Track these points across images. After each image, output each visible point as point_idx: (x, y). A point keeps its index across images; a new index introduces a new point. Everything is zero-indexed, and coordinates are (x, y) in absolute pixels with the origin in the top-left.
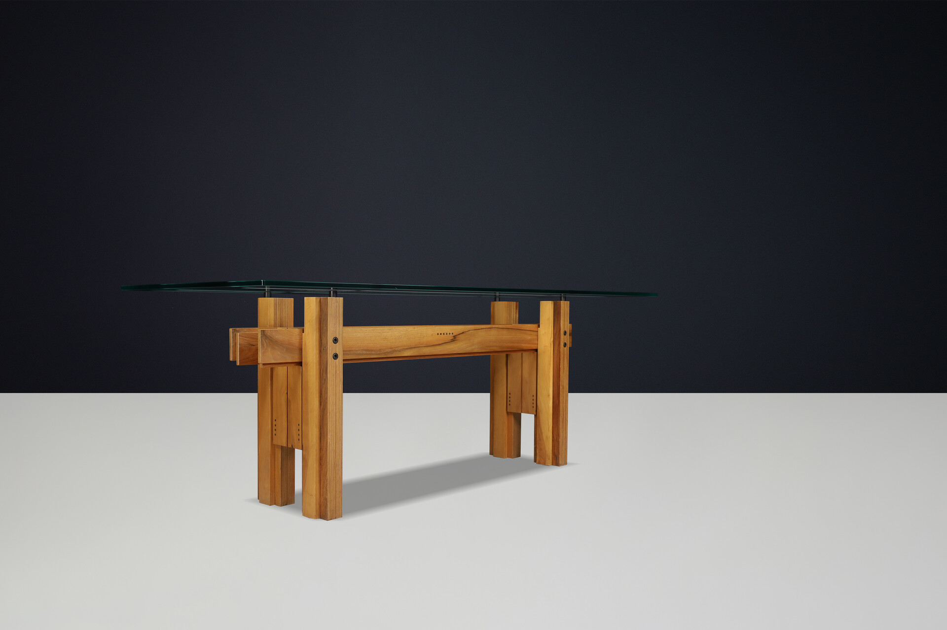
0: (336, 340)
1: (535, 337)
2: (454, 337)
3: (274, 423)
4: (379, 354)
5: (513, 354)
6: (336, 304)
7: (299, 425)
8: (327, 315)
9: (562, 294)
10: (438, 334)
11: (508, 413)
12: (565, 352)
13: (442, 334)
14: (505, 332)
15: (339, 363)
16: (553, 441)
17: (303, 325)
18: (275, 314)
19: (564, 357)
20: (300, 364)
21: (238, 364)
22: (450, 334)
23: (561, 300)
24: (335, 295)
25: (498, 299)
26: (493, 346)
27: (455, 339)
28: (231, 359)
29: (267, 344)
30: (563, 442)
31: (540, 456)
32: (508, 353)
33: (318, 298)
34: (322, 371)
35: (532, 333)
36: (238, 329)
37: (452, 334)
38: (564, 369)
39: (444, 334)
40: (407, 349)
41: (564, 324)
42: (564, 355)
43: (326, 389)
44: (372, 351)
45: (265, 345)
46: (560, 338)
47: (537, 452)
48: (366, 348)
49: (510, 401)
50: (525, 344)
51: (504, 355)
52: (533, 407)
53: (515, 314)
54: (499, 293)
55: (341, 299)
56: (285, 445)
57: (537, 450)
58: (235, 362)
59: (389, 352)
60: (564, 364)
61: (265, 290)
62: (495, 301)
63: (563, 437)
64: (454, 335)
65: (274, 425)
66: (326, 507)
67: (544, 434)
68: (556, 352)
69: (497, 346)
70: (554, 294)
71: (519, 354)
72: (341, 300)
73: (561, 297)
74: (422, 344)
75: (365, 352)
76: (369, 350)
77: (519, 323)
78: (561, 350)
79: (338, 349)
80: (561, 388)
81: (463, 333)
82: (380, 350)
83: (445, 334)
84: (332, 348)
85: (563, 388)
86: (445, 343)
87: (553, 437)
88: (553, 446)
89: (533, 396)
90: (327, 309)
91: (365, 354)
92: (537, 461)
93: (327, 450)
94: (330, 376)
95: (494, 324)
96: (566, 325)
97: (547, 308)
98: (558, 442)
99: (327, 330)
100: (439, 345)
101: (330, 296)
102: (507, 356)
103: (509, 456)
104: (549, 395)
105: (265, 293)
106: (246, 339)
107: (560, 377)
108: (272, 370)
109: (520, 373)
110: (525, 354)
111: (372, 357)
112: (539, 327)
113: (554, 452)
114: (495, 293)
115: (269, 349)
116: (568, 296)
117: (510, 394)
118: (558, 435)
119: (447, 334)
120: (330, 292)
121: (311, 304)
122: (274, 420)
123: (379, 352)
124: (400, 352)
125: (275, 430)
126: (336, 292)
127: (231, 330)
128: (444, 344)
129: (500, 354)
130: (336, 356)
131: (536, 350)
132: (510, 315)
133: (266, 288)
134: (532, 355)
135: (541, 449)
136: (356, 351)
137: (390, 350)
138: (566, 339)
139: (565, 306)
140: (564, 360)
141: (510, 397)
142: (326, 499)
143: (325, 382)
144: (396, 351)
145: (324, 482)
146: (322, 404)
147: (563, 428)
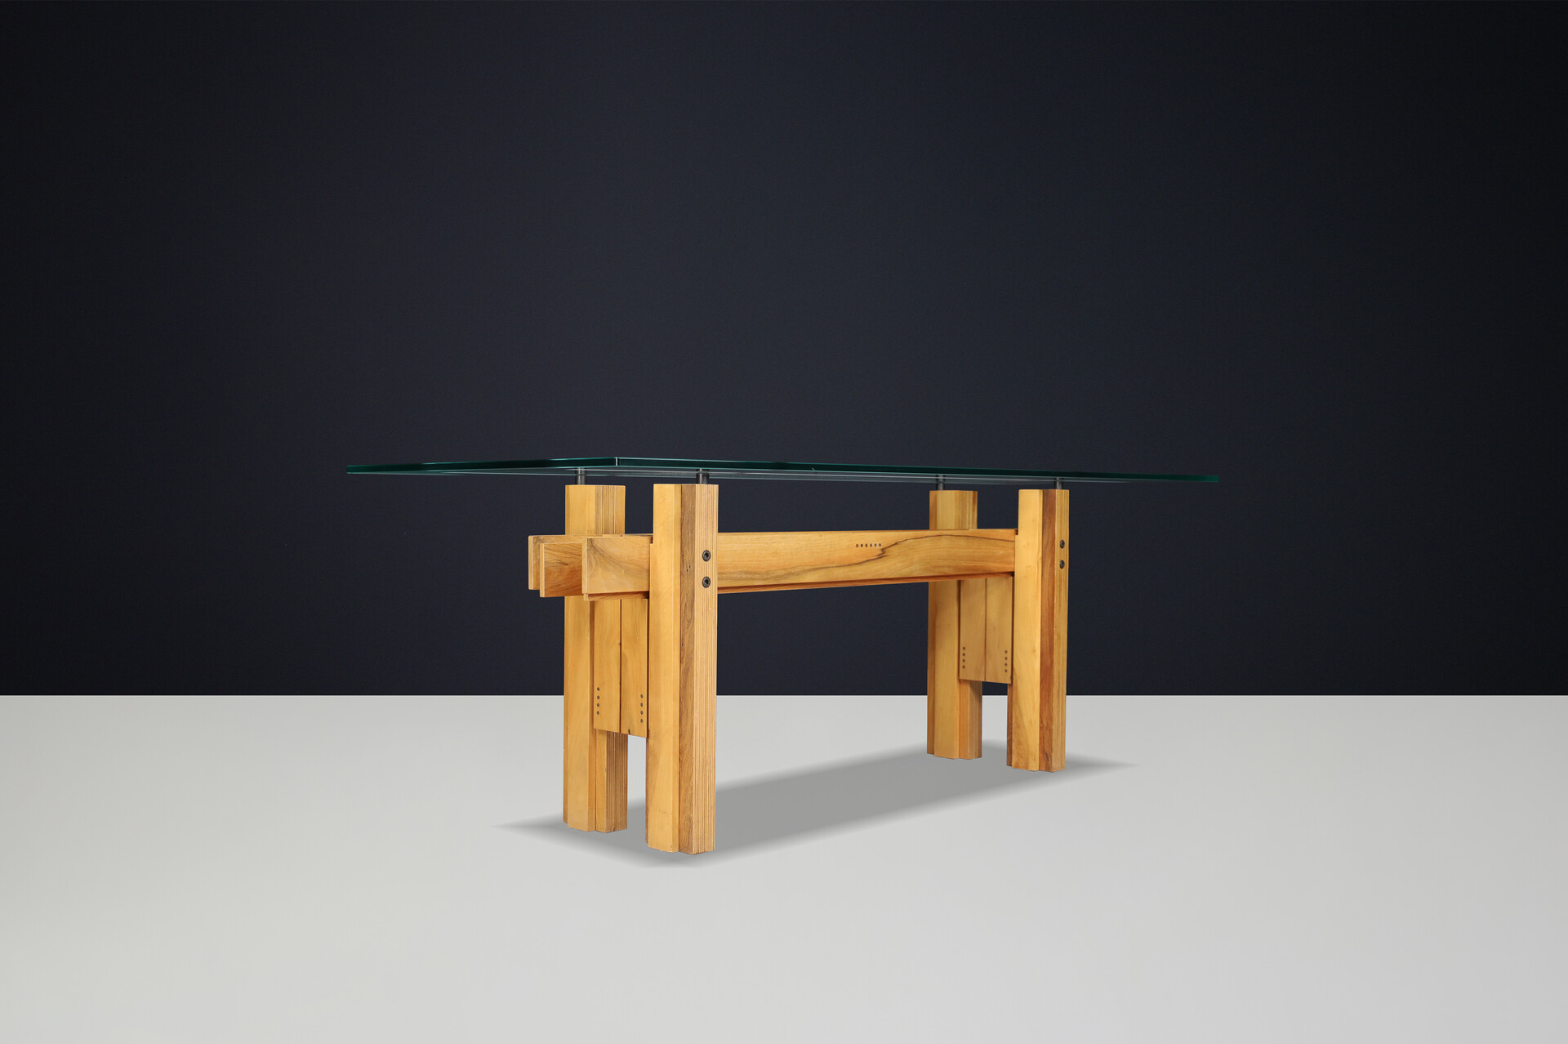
0: (707, 556)
1: (1011, 551)
2: (883, 550)
3: (596, 693)
4: (766, 579)
5: (971, 581)
6: (707, 496)
7: (642, 696)
8: (694, 514)
9: (1058, 478)
10: (857, 546)
11: (960, 681)
12: (1063, 575)
13: (864, 546)
14: (962, 542)
15: (712, 593)
16: (1041, 728)
17: (651, 531)
18: (597, 512)
19: (1060, 586)
20: (646, 595)
21: (542, 595)
22: (876, 545)
23: (1055, 487)
24: (705, 480)
25: (941, 486)
26: (944, 567)
27: (883, 554)
28: (531, 587)
29: (597, 562)
30: (1058, 730)
31: (1018, 754)
32: (961, 579)
33: (679, 486)
34: (683, 606)
35: (1006, 544)
36: (542, 537)
37: (880, 545)
38: (1060, 605)
39: (866, 545)
40: (810, 570)
41: (1061, 529)
42: (1060, 581)
43: (692, 636)
44: (756, 573)
45: (594, 563)
46: (1053, 552)
47: (1014, 748)
48: (746, 569)
49: (964, 661)
50: (995, 562)
51: (954, 582)
52: (1006, 671)
53: (971, 512)
54: (944, 476)
55: (716, 487)
56: (615, 730)
57: (1014, 744)
58: (538, 592)
59: (782, 576)
60: (1060, 596)
61: (576, 472)
62: (937, 489)
63: (1058, 721)
64: (881, 547)
65: (595, 698)
66: (690, 832)
67: (1025, 718)
68: (1046, 576)
69: (949, 567)
70: (1044, 477)
71: (981, 580)
72: (714, 489)
73: (1055, 483)
74: (833, 563)
75: (744, 576)
76: (751, 573)
77: (980, 526)
78: (1056, 573)
79: (709, 569)
80: (1055, 637)
81: (896, 544)
82: (767, 573)
83: (869, 545)
84: (701, 569)
85: (1059, 638)
86: (868, 561)
87: (1041, 722)
88: (1042, 738)
89: (1006, 652)
90: (694, 503)
91: (745, 579)
92: (1013, 763)
93: (692, 737)
94: (697, 614)
95: (935, 529)
96: (1062, 530)
97: (1030, 502)
98: (1051, 731)
99: (693, 539)
100: (860, 563)
101: (698, 483)
102: (959, 583)
103: (963, 755)
104: (1034, 651)
105: (576, 478)
106: (555, 553)
107: (1053, 618)
108: (593, 605)
109: (983, 613)
110: (991, 580)
111: (756, 584)
112: (1017, 534)
113: (1044, 747)
114: (937, 476)
115: (600, 570)
116: (1068, 480)
117: (964, 648)
118: (1050, 718)
119: (871, 545)
120: (698, 475)
121: (665, 497)
122: (596, 689)
123: (766, 576)
124: (798, 575)
125: (598, 705)
126: (708, 476)
127: (531, 538)
128: (868, 563)
129: (950, 580)
130: (707, 582)
131: (1012, 574)
132: (964, 514)
133: (579, 470)
134: (1005, 583)
135: (1019, 743)
136: (731, 573)
137: (783, 572)
138: (1063, 554)
139: (1062, 497)
140: (1060, 590)
141: (964, 655)
142: (690, 819)
143: (689, 625)
144: (793, 574)
145: (687, 791)
146: (684, 661)
147: (1058, 706)
